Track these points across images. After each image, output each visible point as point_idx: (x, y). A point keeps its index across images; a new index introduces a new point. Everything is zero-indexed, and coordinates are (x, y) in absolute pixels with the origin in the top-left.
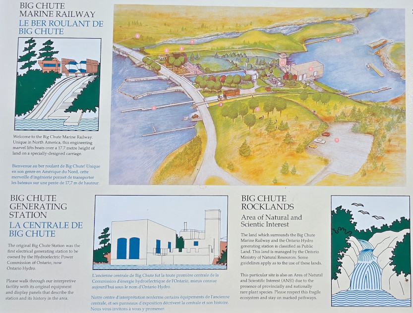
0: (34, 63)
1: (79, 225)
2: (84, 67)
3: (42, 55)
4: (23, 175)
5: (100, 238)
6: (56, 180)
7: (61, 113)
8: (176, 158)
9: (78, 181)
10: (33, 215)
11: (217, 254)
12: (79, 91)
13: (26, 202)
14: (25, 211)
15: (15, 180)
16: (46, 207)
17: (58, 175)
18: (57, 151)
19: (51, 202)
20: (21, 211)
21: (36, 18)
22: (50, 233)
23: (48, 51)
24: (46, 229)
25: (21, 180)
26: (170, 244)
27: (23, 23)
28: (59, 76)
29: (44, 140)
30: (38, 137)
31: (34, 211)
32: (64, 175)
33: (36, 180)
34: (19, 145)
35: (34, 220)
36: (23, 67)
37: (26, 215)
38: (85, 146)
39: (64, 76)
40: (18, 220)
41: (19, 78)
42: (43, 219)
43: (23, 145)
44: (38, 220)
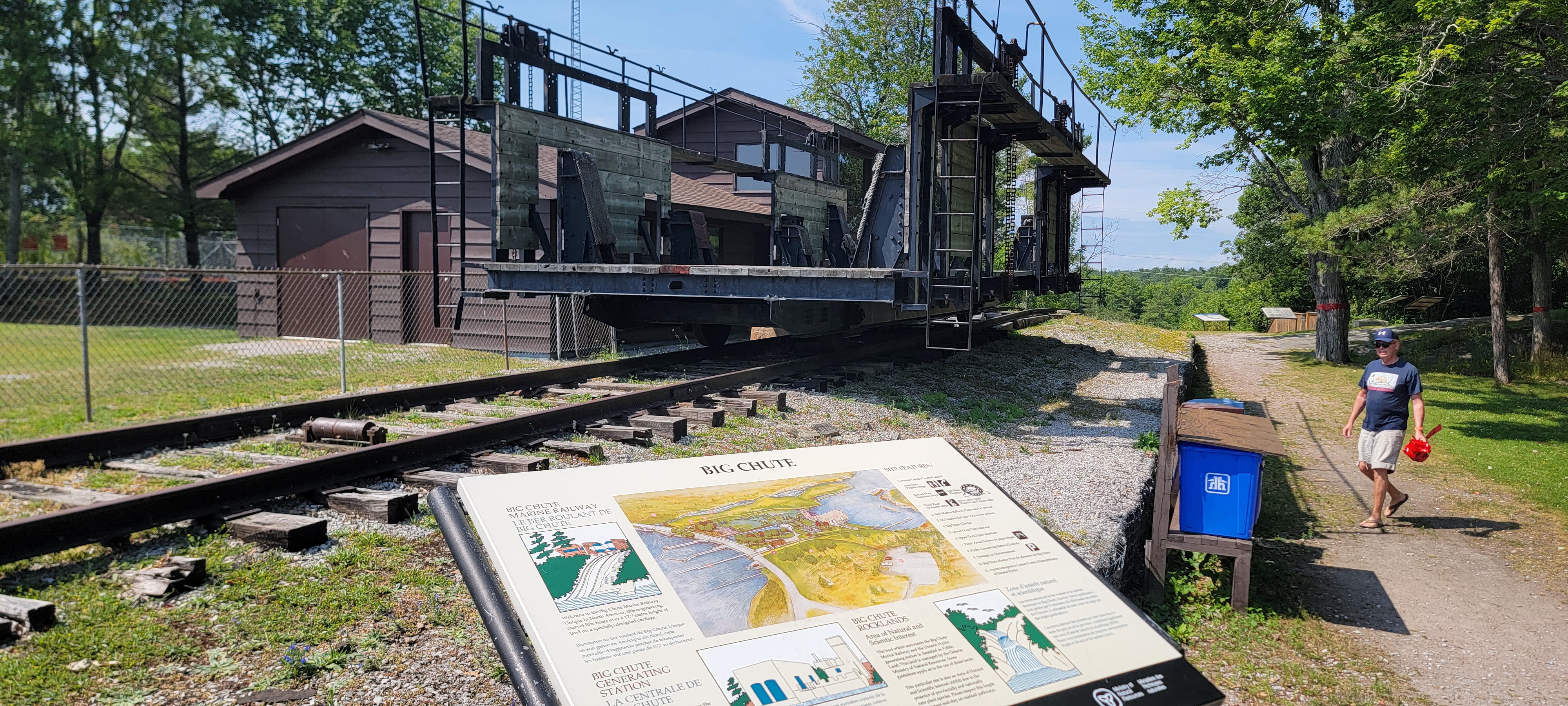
0: (551, 551)
1: (696, 683)
2: (612, 546)
3: (556, 545)
4: (596, 651)
5: (729, 689)
6: (639, 647)
7: (609, 587)
8: (761, 600)
9: (668, 642)
10: (633, 687)
11: (867, 675)
12: (619, 565)
13: (614, 676)
14: (618, 685)
15: (587, 659)
16: (644, 675)
17: (638, 642)
18: (625, 620)
19: (646, 669)
20: (614, 687)
21: (532, 517)
22: (665, 700)
23: (561, 539)
24: (657, 697)
25: (596, 657)
26: (811, 677)
27: (518, 523)
28: (588, 557)
29: (604, 614)
30: (593, 613)
31: (631, 683)
32: (647, 640)
33: (615, 653)
34: (574, 625)
35: (635, 692)
36: (539, 558)
37: (623, 689)
38: (655, 609)
39: (593, 557)
40: (615, 697)
41: (539, 567)
42: (648, 688)
43: (580, 624)
44: (642, 690)
